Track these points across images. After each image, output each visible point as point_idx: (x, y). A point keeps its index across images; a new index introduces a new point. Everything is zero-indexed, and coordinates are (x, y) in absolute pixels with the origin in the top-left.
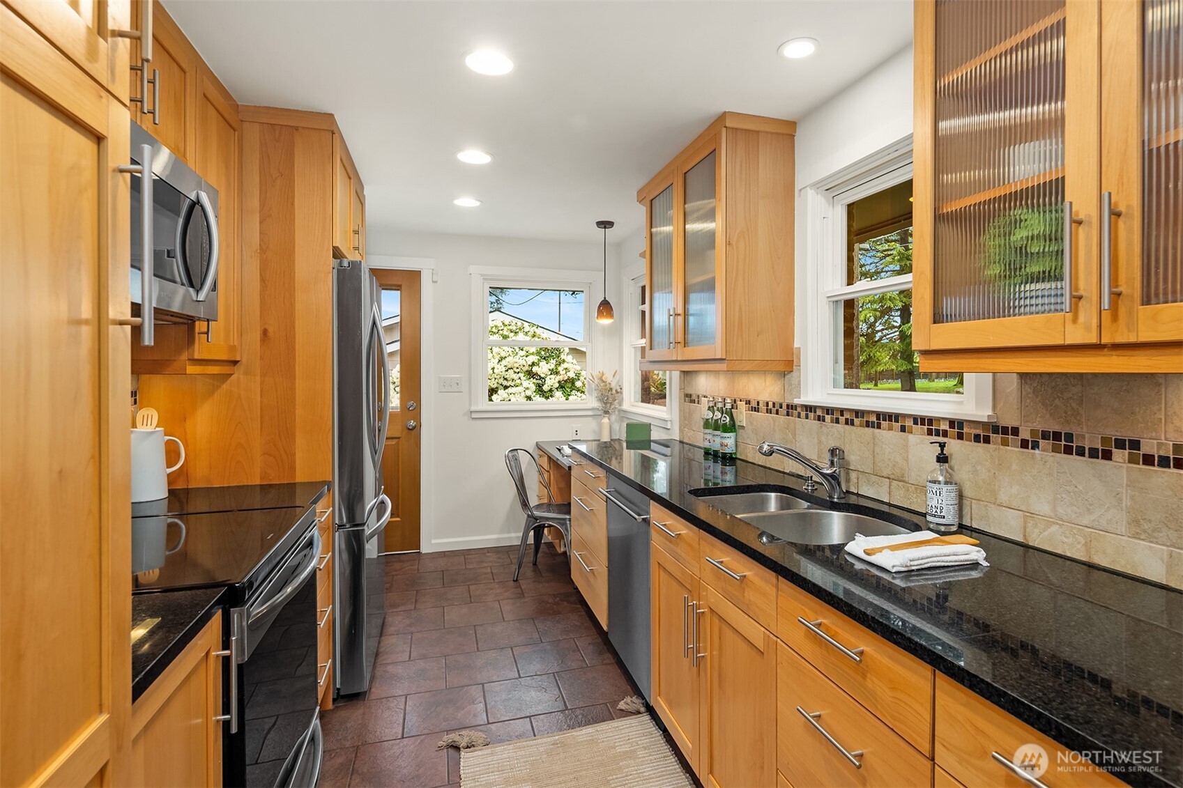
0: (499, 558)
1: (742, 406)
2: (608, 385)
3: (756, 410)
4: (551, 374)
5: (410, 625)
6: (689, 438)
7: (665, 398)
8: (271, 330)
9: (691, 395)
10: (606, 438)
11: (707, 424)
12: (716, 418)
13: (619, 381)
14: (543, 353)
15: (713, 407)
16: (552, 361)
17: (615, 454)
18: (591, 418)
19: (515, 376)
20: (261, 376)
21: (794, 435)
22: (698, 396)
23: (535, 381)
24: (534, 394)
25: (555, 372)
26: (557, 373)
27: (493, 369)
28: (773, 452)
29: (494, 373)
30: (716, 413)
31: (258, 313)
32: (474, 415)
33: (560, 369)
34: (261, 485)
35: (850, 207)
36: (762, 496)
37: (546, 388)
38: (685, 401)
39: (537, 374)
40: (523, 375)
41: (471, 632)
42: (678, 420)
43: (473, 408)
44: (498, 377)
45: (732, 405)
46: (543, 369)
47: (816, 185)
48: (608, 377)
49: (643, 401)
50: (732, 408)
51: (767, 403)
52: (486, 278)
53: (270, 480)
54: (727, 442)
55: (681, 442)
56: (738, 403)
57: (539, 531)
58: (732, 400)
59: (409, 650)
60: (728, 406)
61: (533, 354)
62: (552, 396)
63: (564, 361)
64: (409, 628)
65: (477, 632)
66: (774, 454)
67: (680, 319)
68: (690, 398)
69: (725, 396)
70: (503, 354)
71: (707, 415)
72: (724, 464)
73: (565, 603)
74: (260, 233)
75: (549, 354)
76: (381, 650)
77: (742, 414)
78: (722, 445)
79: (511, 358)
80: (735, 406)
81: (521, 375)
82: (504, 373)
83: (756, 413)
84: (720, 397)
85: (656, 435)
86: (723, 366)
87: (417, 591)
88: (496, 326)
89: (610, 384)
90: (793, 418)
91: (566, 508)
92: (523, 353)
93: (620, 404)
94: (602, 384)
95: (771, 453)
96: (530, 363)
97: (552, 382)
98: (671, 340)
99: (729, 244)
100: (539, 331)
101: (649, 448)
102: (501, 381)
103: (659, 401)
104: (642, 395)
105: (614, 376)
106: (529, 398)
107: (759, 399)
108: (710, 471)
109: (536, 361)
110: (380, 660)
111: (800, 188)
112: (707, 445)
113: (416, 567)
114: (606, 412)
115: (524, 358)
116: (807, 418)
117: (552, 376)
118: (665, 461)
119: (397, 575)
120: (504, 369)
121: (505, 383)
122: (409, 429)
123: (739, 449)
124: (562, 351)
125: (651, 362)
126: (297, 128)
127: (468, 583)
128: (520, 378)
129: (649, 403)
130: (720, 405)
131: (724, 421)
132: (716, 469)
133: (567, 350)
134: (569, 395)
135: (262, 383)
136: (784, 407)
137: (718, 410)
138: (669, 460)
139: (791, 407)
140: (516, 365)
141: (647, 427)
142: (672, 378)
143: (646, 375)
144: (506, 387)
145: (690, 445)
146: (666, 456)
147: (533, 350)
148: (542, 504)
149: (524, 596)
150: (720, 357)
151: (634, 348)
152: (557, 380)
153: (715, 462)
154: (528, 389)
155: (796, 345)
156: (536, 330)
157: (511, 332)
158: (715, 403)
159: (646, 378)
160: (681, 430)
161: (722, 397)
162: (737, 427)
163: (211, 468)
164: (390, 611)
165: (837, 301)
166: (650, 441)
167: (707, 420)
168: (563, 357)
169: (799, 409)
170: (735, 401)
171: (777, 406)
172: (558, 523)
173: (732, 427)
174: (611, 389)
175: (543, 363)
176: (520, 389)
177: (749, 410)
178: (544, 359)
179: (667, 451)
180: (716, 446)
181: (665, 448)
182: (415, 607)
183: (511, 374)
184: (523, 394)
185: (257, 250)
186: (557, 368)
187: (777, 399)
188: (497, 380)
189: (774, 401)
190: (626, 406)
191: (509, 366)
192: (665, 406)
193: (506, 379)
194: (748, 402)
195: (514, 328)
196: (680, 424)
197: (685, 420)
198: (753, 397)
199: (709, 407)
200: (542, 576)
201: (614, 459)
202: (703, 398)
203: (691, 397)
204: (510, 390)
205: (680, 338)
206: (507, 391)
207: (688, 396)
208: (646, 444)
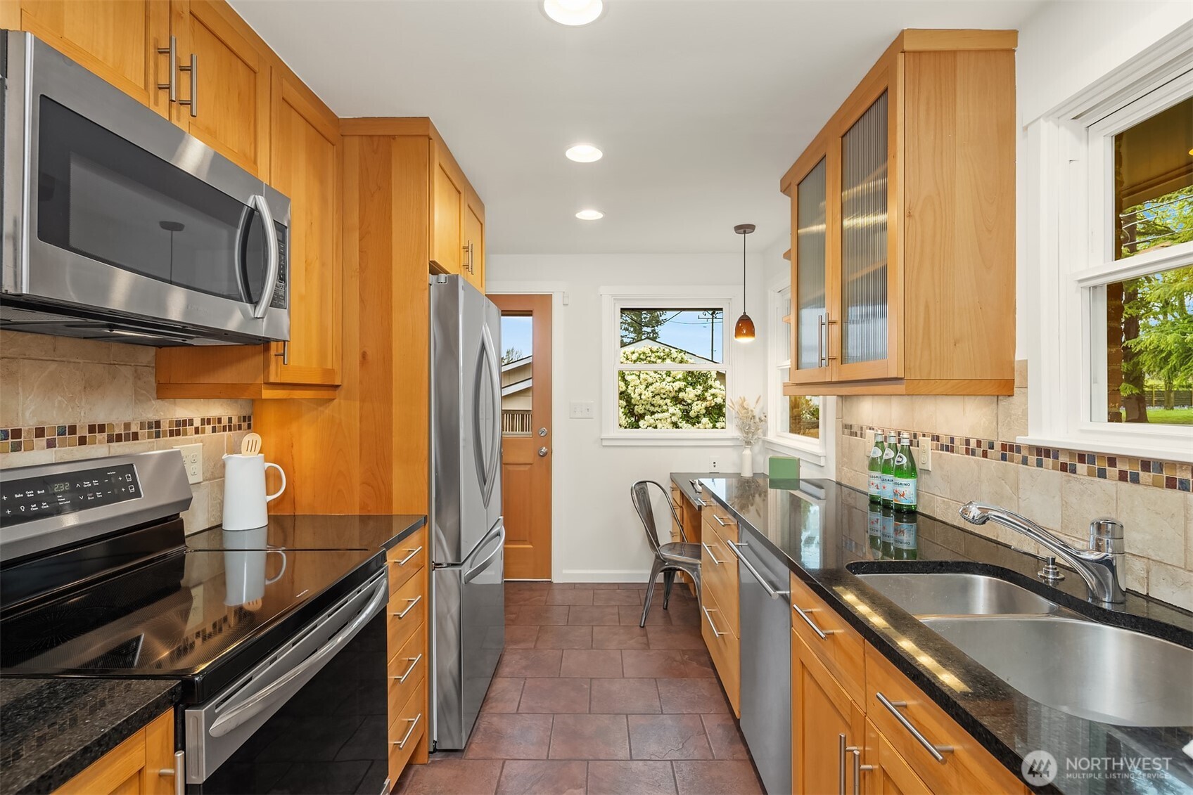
0: (628, 597)
1: (926, 442)
2: (750, 413)
3: (949, 449)
4: (698, 400)
5: (525, 668)
6: (849, 479)
7: (818, 427)
8: (369, 353)
9: (851, 426)
10: (747, 474)
11: (873, 464)
12: (887, 458)
13: (763, 408)
14: (690, 379)
15: (882, 442)
16: (699, 387)
17: (758, 490)
18: (730, 450)
19: (661, 402)
20: (360, 401)
21: (1016, 488)
22: (862, 427)
23: (681, 406)
24: (681, 420)
25: (701, 398)
26: (705, 399)
27: (640, 395)
28: (988, 519)
29: (641, 399)
30: (888, 451)
31: (358, 335)
32: (605, 443)
33: (707, 394)
34: (360, 516)
35: (1119, 138)
36: (965, 578)
37: (692, 414)
38: (843, 433)
39: (683, 400)
40: (669, 401)
41: (586, 686)
42: (835, 457)
43: (604, 436)
44: (645, 403)
45: (911, 441)
46: (690, 394)
47: (1055, 114)
48: (751, 404)
49: (792, 431)
50: (911, 444)
51: (968, 442)
52: (616, 299)
53: (369, 511)
54: (905, 491)
55: (838, 483)
56: (921, 438)
57: (669, 573)
58: (910, 434)
59: (518, 700)
60: (906, 442)
61: (679, 380)
62: (699, 423)
63: (711, 387)
64: (523, 671)
65: (593, 688)
66: (988, 522)
67: (836, 329)
68: (850, 430)
69: (900, 428)
70: (650, 380)
71: (874, 453)
72: (899, 519)
73: (695, 664)
74: (359, 251)
75: (694, 379)
76: (492, 695)
77: (926, 455)
78: (896, 493)
79: (658, 384)
80: (915, 441)
81: (668, 401)
82: (650, 399)
83: (949, 453)
84: (893, 430)
85: (805, 472)
86: (900, 388)
87: (541, 626)
88: (644, 353)
89: (752, 411)
90: (1014, 464)
91: (697, 551)
92: (669, 379)
93: (765, 434)
94: (744, 411)
95: (984, 520)
96: (676, 389)
97: (698, 407)
98: (824, 356)
99: (910, 216)
100: (686, 357)
101: (797, 487)
102: (648, 407)
103: (812, 431)
104: (791, 424)
105: (757, 402)
106: (675, 425)
107: (954, 434)
108: (879, 526)
109: (683, 387)
110: (487, 709)
111: (1025, 124)
112: (873, 491)
113: (545, 598)
114: (748, 443)
115: (671, 384)
116: (1040, 464)
117: (699, 402)
118: (818, 504)
119: (525, 605)
120: (651, 395)
121: (652, 409)
122: (541, 456)
123: (922, 501)
124: (709, 376)
125: (797, 384)
126: (394, 137)
127: (591, 624)
128: (666, 404)
129: (799, 433)
130: (893, 441)
131: (898, 462)
132: (884, 525)
133: (714, 376)
134: (716, 422)
135: (361, 408)
136: (997, 446)
137: (890, 447)
138: (823, 503)
139: (1008, 450)
140: (663, 391)
141: (795, 463)
142: (826, 404)
143: (795, 399)
144: (653, 413)
145: (850, 488)
146: (819, 499)
147: (680, 376)
148: (675, 543)
149: (649, 649)
150: (894, 375)
151: (781, 369)
152: (704, 406)
153: (886, 514)
154: (674, 415)
155: (1019, 356)
156: (683, 356)
157: (659, 358)
158: (886, 437)
159: (795, 406)
160: (838, 470)
161: (895, 430)
162: (917, 470)
163: (314, 496)
164: (511, 647)
165: (1095, 287)
166: (799, 480)
167: (873, 459)
168: (710, 382)
169: (1024, 452)
170: (915, 436)
171: (985, 446)
172: (688, 569)
173: (912, 470)
174: (754, 417)
175: (689, 389)
176: (666, 415)
177: (937, 449)
178: (691, 384)
179: (821, 493)
180: (886, 492)
181: (818, 489)
182: (535, 646)
183: (658, 400)
184: (669, 420)
185: (357, 269)
186: (703, 394)
187: (985, 436)
188: (644, 406)
189: (979, 437)
190: (771, 437)
191: (656, 392)
192: (818, 438)
193: (653, 405)
194: (936, 438)
195: (662, 354)
196: (837, 462)
197: (844, 457)
198: (944, 431)
199: (877, 443)
200: (672, 624)
201: (757, 496)
202: (868, 431)
203: (851, 428)
204: (656, 416)
205: (836, 352)
206: (653, 416)
207: (848, 427)
208: (794, 483)
